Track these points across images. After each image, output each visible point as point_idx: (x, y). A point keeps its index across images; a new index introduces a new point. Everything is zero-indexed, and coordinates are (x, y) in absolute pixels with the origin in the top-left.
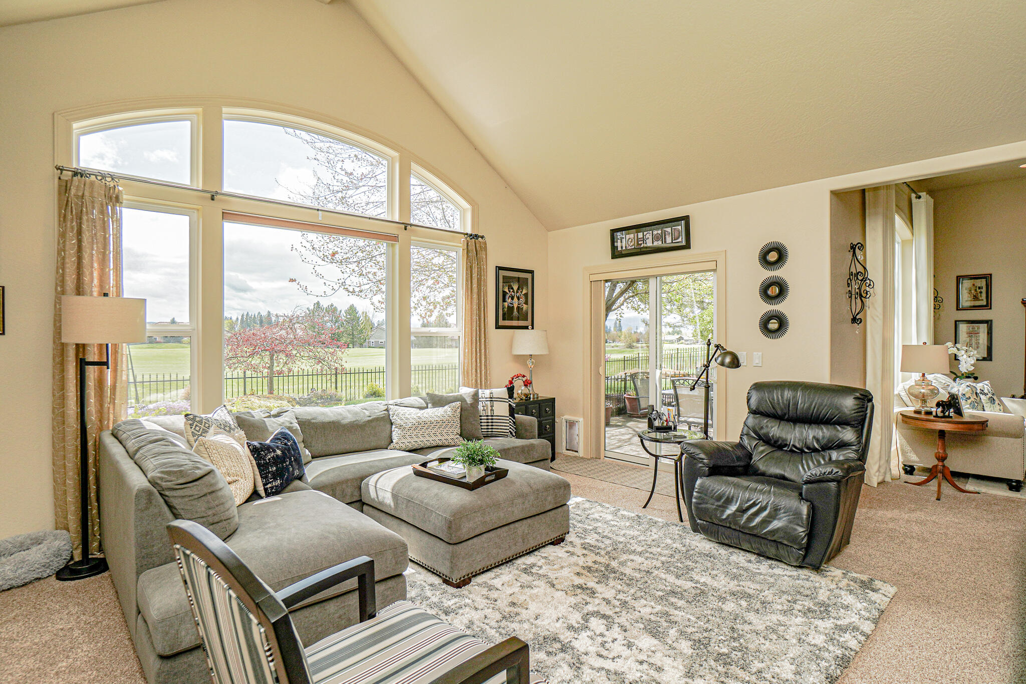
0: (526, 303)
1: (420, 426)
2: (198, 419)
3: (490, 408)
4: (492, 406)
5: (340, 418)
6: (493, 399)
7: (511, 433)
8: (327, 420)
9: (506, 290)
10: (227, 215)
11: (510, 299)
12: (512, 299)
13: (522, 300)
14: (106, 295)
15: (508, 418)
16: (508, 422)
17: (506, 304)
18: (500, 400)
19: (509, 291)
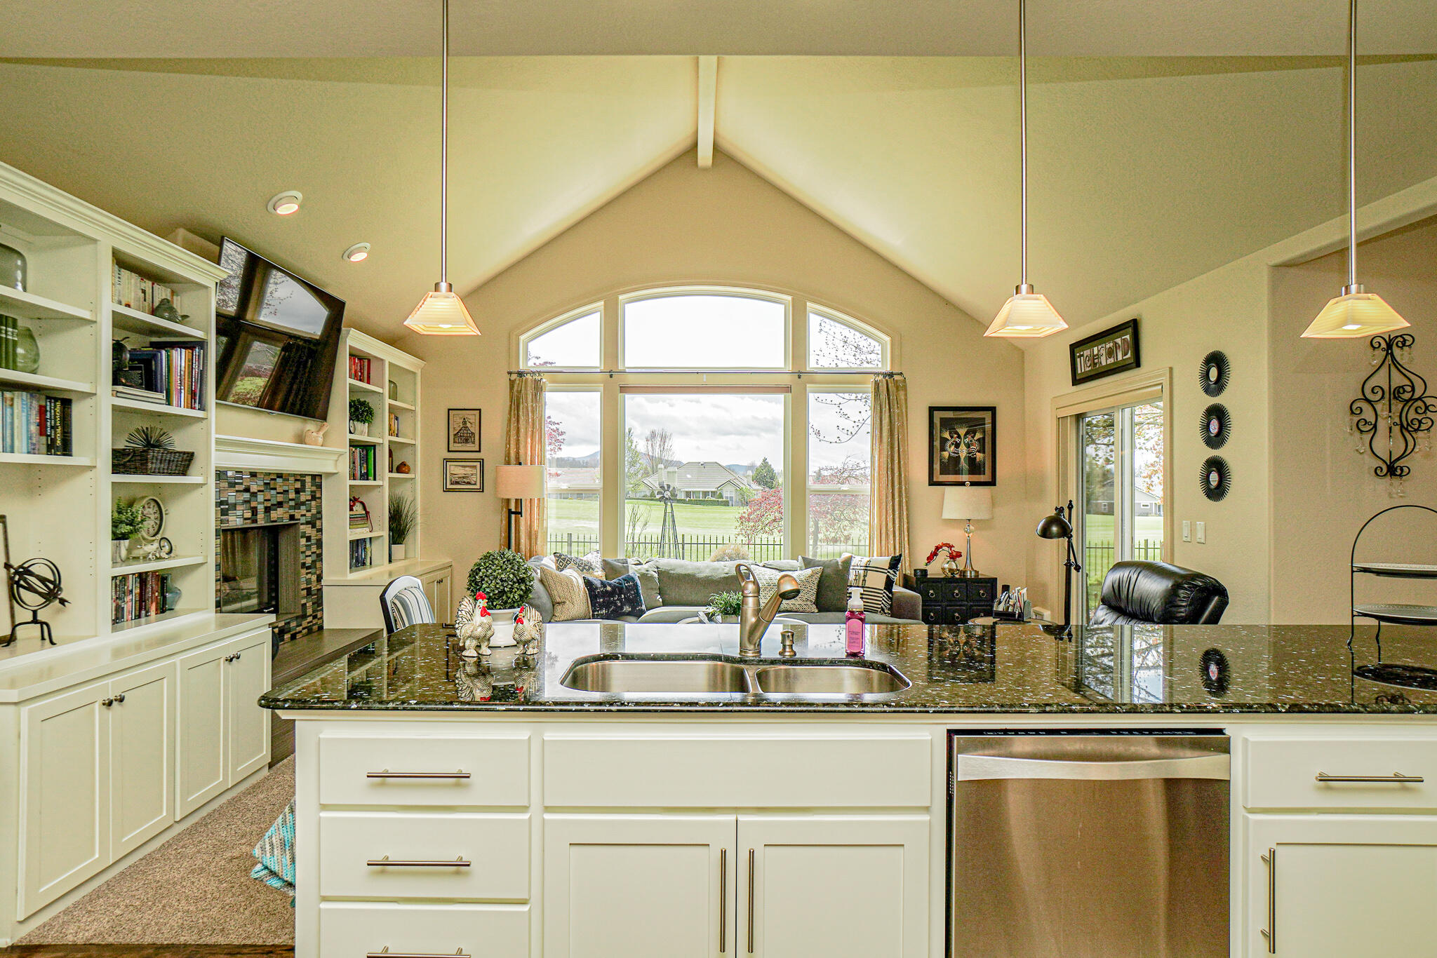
0: (982, 450)
1: (769, 587)
2: (563, 557)
3: (862, 578)
4: (865, 576)
5: (696, 572)
6: (868, 568)
7: (883, 610)
8: (684, 572)
9: (947, 435)
10: (624, 389)
11: (953, 447)
12: (957, 445)
13: (975, 447)
14: (520, 464)
15: (882, 592)
16: (882, 596)
17: (946, 454)
18: (877, 570)
19: (952, 437)
